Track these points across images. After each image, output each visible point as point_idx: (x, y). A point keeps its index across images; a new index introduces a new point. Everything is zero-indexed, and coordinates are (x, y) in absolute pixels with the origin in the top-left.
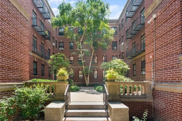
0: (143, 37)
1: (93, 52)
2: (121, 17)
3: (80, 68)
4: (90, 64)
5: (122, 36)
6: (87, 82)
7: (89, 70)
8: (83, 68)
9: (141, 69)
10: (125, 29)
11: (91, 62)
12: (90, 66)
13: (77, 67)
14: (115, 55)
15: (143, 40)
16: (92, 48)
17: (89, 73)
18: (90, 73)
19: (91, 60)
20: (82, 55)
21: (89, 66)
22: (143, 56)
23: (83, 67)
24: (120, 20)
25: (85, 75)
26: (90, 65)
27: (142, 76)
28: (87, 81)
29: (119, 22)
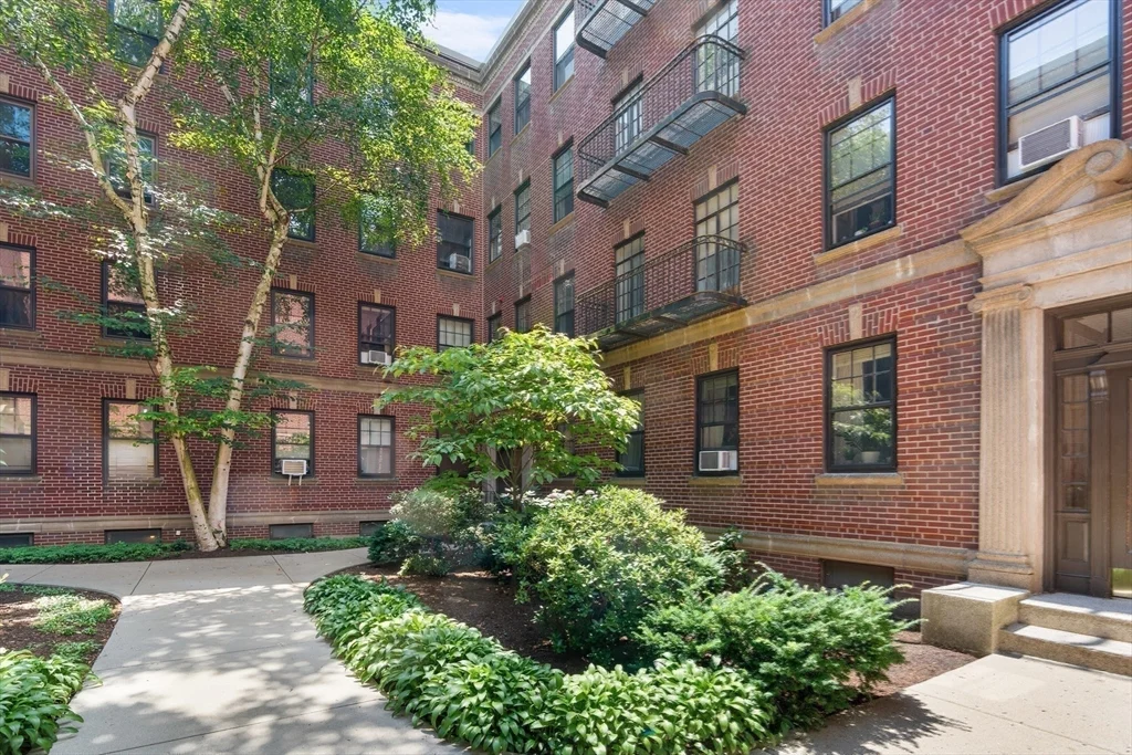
0: (713, 205)
1: (275, 251)
2: (511, 53)
3: (121, 377)
4: (245, 348)
5: (514, 186)
6: (200, 519)
7: (233, 404)
8: (157, 378)
9: (691, 429)
10: (543, 133)
11: (248, 332)
12: (239, 372)
13: (90, 366)
14: (456, 313)
15: (712, 223)
16: (269, 215)
17: (228, 434)
18: (239, 429)
19: (254, 317)
20: (144, 245)
21: (231, 367)
22: (714, 340)
23: (164, 366)
24: (497, 72)
25: (180, 447)
26: (242, 362)
27: (708, 481)
28: (206, 508)
29: (487, 86)
